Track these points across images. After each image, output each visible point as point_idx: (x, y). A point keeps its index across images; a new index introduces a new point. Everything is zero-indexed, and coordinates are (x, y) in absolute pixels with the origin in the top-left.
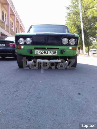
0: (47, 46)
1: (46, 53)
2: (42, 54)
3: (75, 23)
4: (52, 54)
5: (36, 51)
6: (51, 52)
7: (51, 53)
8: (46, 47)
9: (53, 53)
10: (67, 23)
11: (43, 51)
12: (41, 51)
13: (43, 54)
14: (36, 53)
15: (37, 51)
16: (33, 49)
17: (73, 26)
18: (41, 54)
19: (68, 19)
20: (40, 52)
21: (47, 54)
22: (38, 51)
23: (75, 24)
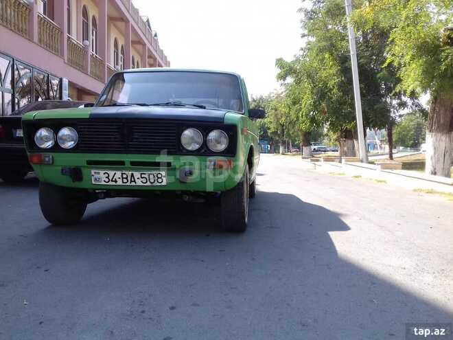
0: (130, 155)
1: (129, 178)
2: (114, 183)
3: (332, 45)
4: (148, 184)
5: (93, 172)
6: (146, 176)
7: (144, 180)
8: (128, 158)
9: (152, 181)
10: (309, 43)
11: (119, 174)
12: (111, 173)
13: (120, 182)
14: (96, 179)
15: (99, 173)
16: (84, 167)
17: (327, 56)
18: (111, 183)
19: (312, 31)
20: (108, 177)
21: (133, 184)
22: (102, 172)
23: (332, 48)
